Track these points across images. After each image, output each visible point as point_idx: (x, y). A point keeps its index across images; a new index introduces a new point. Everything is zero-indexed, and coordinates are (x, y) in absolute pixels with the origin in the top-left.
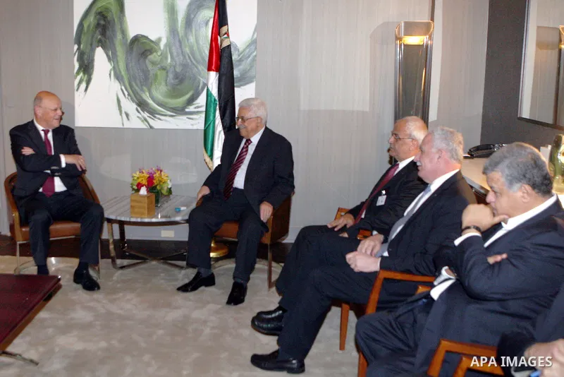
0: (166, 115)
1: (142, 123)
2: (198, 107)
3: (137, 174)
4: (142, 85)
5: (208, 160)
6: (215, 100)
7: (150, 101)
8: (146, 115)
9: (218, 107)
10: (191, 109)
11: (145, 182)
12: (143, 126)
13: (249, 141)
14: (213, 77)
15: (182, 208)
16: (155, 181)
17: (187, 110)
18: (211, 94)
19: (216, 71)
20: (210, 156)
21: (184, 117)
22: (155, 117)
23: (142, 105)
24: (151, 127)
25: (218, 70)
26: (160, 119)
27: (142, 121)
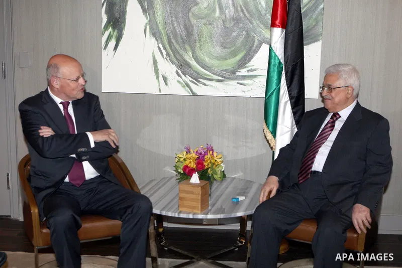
0: (211, 80)
1: (182, 89)
2: (251, 70)
3: (183, 155)
4: (184, 43)
5: (270, 136)
6: (280, 63)
7: (193, 63)
8: (188, 79)
9: (283, 72)
10: (243, 72)
11: (193, 165)
12: (184, 92)
13: (336, 116)
14: (278, 35)
15: (241, 198)
16: (206, 164)
17: (238, 74)
18: (275, 55)
19: (283, 27)
20: (272, 133)
21: (234, 83)
22: (199, 82)
23: (183, 67)
24: (194, 94)
25: (284, 26)
26: (205, 84)
27: (184, 87)
